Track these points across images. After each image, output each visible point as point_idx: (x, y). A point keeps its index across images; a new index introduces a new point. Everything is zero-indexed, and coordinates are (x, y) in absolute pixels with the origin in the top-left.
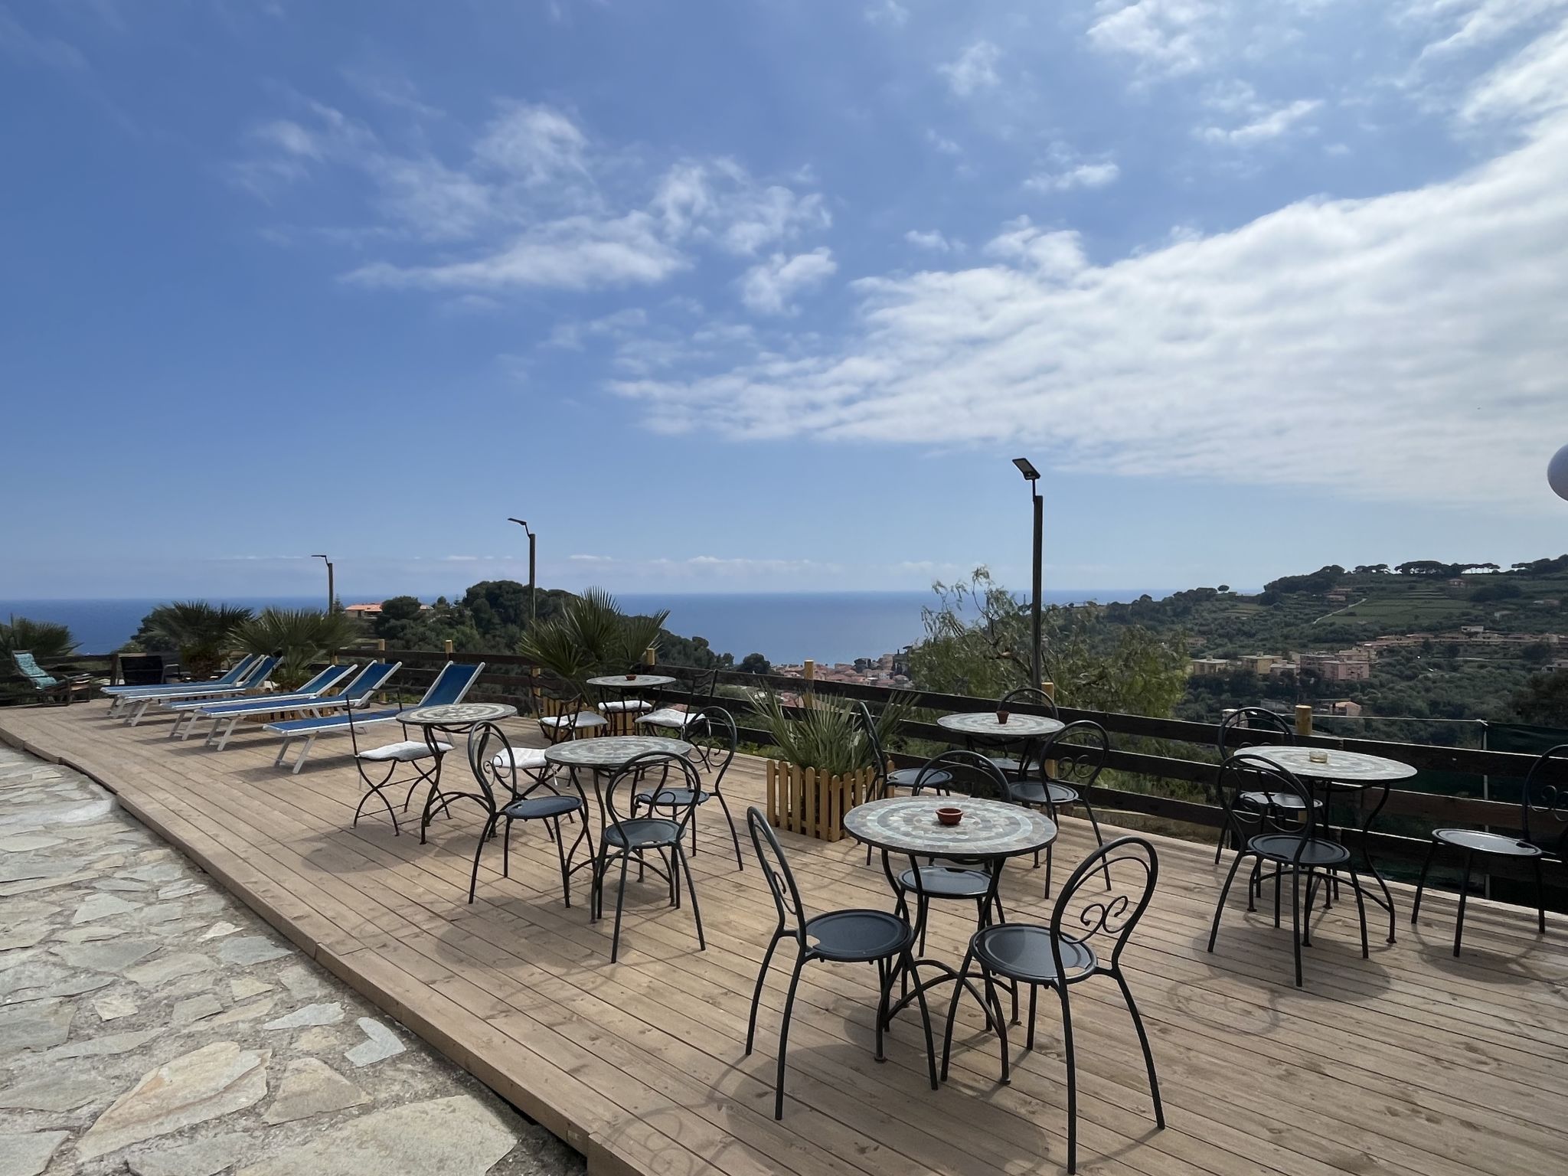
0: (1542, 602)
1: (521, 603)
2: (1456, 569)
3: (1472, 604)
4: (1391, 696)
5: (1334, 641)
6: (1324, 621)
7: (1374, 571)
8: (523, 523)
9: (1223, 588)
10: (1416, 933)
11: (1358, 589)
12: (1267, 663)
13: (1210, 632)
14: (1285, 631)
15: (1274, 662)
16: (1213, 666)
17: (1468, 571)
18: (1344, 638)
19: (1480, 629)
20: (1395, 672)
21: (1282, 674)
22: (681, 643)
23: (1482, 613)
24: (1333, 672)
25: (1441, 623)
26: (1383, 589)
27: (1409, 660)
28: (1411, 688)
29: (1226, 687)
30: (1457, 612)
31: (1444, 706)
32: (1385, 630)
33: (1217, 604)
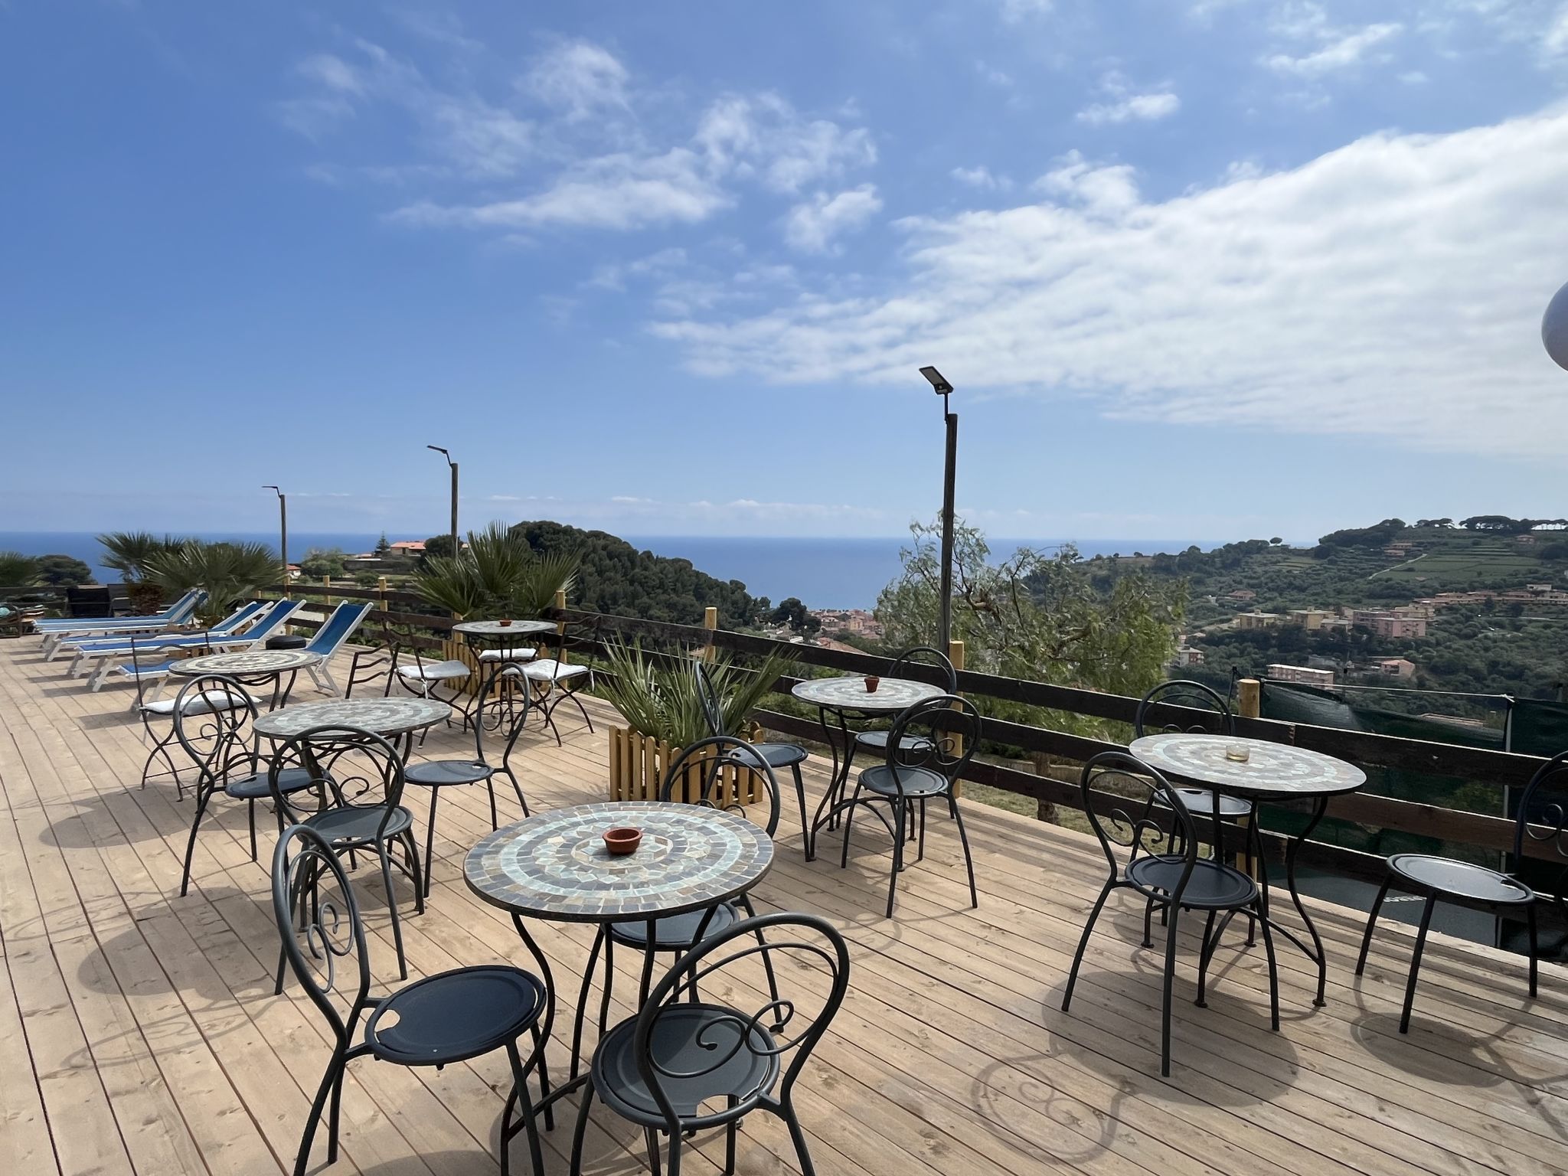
1: (561, 543)
2: (1526, 526)
3: (1540, 561)
4: (1447, 655)
5: (1389, 597)
6: (1380, 577)
7: (1437, 526)
8: (445, 451)
9: (1276, 540)
10: (1357, 990)
11: (1419, 544)
12: (1318, 619)
13: (1259, 586)
14: (1339, 585)
15: (1325, 617)
16: (1260, 620)
17: (1538, 528)
18: (1397, 594)
19: (1548, 588)
20: (1452, 630)
21: (1334, 629)
22: (718, 586)
23: (1550, 571)
24: (1386, 629)
25: (1505, 580)
26: (1445, 544)
27: (1468, 618)
28: (1468, 647)
29: (1274, 642)
30: (1524, 569)
31: (1504, 667)
32: (1445, 587)
33: (1269, 556)
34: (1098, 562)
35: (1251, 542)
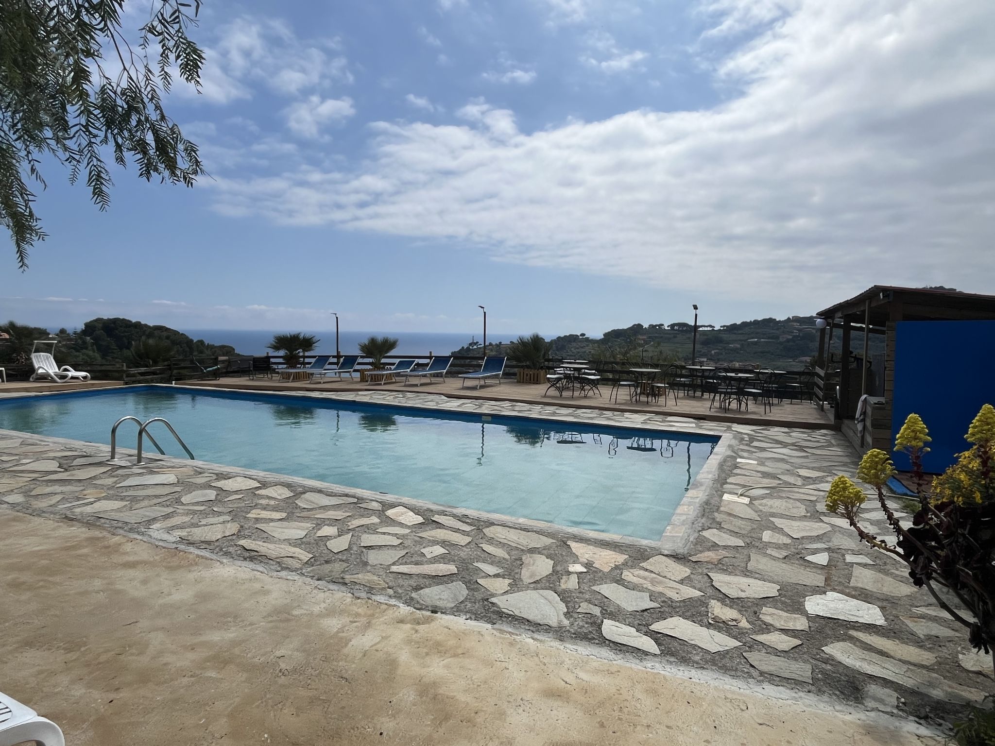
0: (732, 346)
2: (696, 328)
3: (702, 346)
7: (657, 327)
9: (583, 335)
11: (650, 337)
17: (701, 329)
19: (705, 360)
23: (706, 351)
26: (662, 337)
33: (579, 344)
34: (490, 347)
35: (570, 335)
